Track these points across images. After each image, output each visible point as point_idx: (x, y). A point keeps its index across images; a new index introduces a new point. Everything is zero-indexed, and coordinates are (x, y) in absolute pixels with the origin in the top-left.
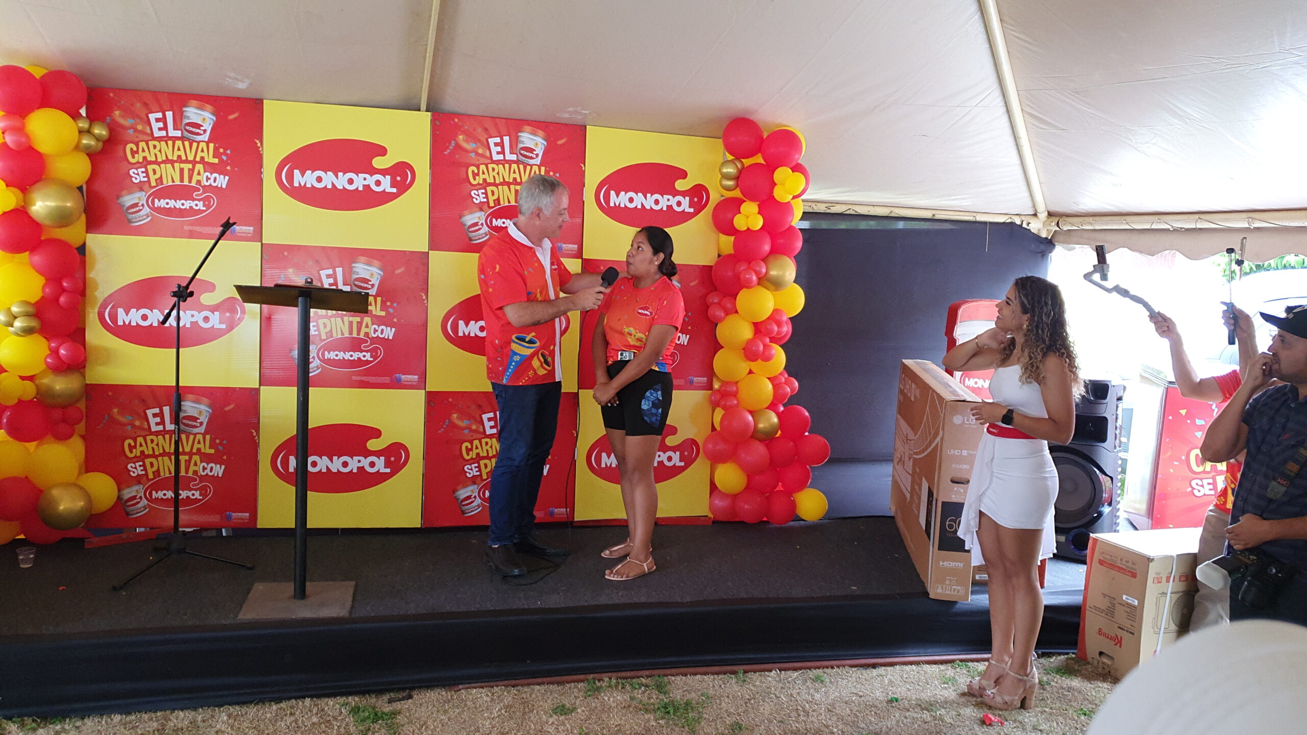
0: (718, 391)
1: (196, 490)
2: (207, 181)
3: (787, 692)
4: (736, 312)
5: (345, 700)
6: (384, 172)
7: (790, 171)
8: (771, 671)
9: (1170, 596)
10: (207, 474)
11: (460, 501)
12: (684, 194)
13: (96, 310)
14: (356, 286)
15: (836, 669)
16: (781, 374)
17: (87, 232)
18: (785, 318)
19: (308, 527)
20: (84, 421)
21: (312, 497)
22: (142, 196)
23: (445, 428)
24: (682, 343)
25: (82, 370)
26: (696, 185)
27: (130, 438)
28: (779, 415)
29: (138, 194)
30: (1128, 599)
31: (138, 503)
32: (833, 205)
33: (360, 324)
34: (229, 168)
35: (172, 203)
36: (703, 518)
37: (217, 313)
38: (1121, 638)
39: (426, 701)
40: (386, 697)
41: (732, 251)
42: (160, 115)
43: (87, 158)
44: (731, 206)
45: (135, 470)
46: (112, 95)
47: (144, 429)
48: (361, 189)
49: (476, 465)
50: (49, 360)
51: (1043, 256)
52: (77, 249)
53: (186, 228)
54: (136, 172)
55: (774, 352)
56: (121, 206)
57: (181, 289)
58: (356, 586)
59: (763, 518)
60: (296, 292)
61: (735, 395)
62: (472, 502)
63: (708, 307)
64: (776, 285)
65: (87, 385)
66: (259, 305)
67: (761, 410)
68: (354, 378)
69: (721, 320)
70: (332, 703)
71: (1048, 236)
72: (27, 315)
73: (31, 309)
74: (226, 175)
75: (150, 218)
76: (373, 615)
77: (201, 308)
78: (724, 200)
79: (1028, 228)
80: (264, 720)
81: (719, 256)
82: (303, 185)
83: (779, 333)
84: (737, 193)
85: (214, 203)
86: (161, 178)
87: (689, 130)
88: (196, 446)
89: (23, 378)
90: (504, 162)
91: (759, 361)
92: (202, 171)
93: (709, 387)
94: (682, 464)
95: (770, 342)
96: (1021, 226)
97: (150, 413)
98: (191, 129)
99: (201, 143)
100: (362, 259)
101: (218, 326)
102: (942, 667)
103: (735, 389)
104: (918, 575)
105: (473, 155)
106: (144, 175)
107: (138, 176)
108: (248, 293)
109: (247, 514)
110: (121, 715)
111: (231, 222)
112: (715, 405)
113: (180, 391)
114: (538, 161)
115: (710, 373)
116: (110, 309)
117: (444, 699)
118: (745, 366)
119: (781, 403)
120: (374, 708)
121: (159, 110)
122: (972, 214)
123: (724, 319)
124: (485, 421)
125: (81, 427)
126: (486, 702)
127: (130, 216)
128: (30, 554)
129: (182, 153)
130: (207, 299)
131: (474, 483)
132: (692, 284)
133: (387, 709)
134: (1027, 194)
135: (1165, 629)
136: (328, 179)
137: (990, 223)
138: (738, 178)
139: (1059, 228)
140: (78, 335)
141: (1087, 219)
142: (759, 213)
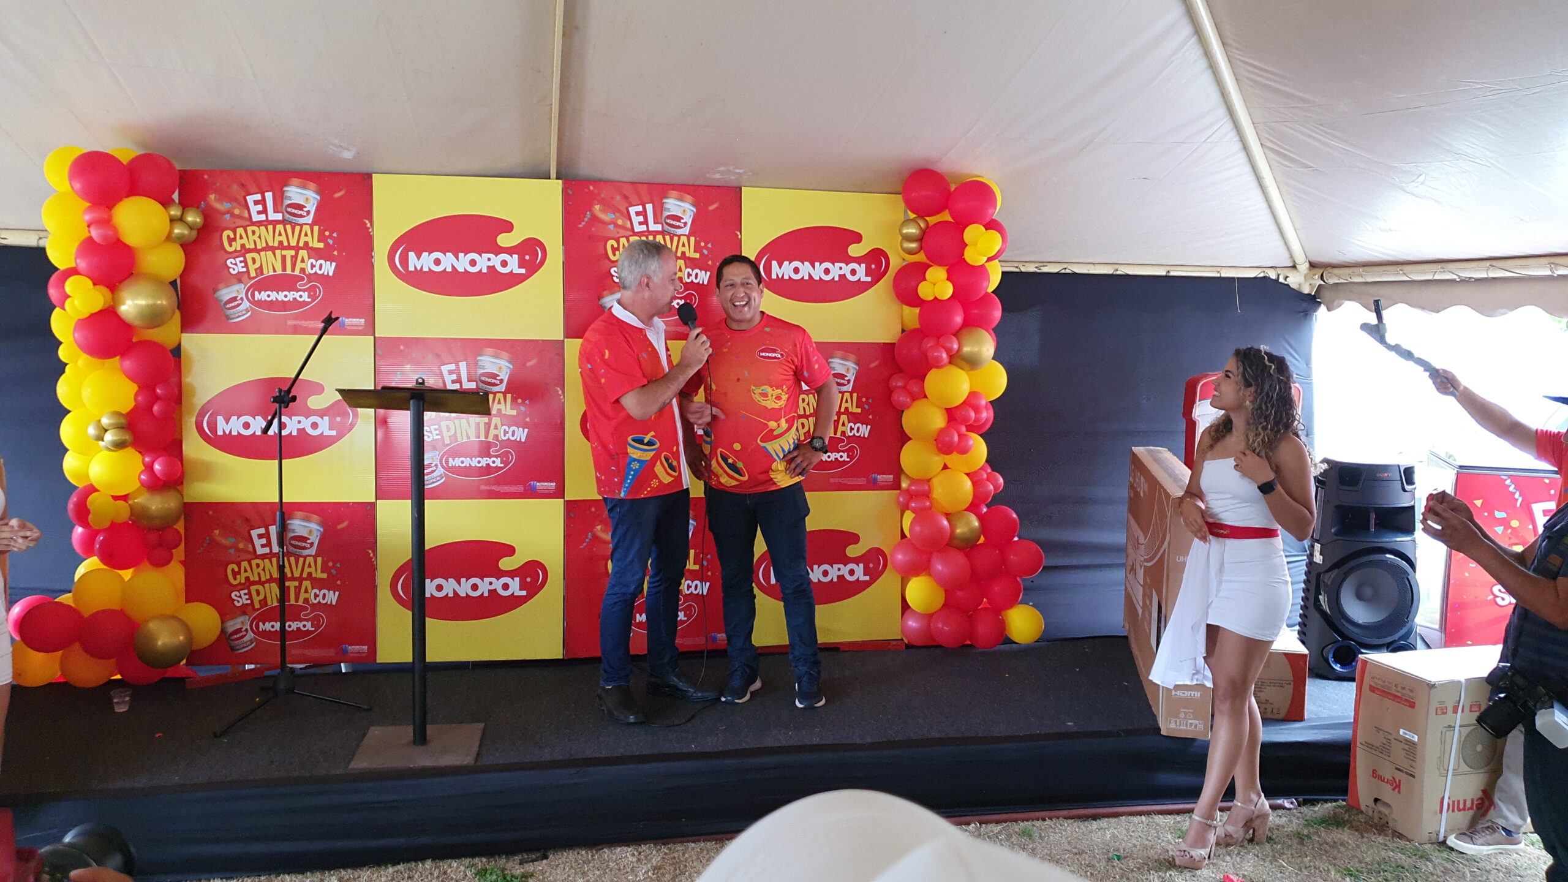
0: (907, 490)
1: (307, 621)
2: (312, 269)
4: (925, 397)
5: (470, 862)
6: (510, 251)
7: (983, 228)
9: (1459, 730)
10: (319, 602)
12: (858, 260)
13: (193, 419)
14: (483, 382)
15: (1048, 822)
16: (982, 468)
17: (182, 332)
18: (983, 403)
19: (428, 660)
20: (183, 544)
21: (432, 625)
22: (241, 289)
23: (588, 542)
24: (862, 436)
25: (179, 487)
26: (873, 250)
27: (234, 563)
28: (981, 518)
29: (237, 287)
30: (1406, 734)
31: (244, 636)
32: (1045, 264)
33: (488, 425)
34: (335, 253)
35: (274, 296)
36: (894, 643)
37: (326, 419)
38: (1400, 781)
39: (563, 863)
40: (517, 858)
41: (917, 325)
42: (258, 197)
43: (180, 249)
44: (914, 273)
45: (240, 598)
46: (208, 178)
47: (249, 552)
48: (485, 270)
50: (142, 477)
51: (1307, 315)
52: (171, 351)
53: (290, 323)
54: (234, 262)
55: (971, 442)
56: (218, 301)
57: (282, 394)
58: (484, 729)
59: (965, 641)
60: (407, 395)
61: (927, 495)
63: (891, 392)
64: (972, 363)
65: (185, 503)
66: (373, 410)
67: (959, 512)
68: (483, 487)
69: (907, 407)
70: (455, 864)
71: (1312, 291)
72: (119, 427)
73: (123, 421)
74: (334, 261)
75: (249, 313)
76: (501, 762)
77: (308, 413)
78: (906, 265)
79: (1286, 283)
81: (903, 331)
82: (419, 268)
83: (977, 420)
84: (921, 257)
85: (321, 293)
86: (261, 267)
87: (862, 187)
88: (307, 570)
89: (116, 498)
91: (955, 454)
92: (306, 258)
93: (896, 486)
94: (867, 578)
95: (967, 431)
96: (1277, 280)
97: (254, 533)
99: (304, 226)
100: (489, 350)
101: (327, 433)
102: (1178, 818)
103: (927, 488)
104: (1150, 707)
105: (612, 227)
106: (243, 264)
107: (235, 266)
108: (353, 397)
109: (364, 647)
111: (333, 316)
112: (903, 507)
113: (283, 509)
114: (686, 230)
115: (898, 471)
116: (209, 417)
117: (583, 859)
118: (938, 460)
119: (984, 502)
120: (503, 870)
121: (258, 191)
122: (1215, 269)
123: (912, 405)
125: (179, 552)
126: (632, 862)
127: (229, 312)
128: (127, 696)
129: (283, 238)
130: (315, 402)
132: (872, 365)
133: (518, 871)
134: (1280, 243)
135: (1454, 770)
136: (448, 261)
137: (1238, 278)
138: (922, 238)
139: (1324, 282)
140: (173, 448)
141: (1356, 270)
142: (948, 279)
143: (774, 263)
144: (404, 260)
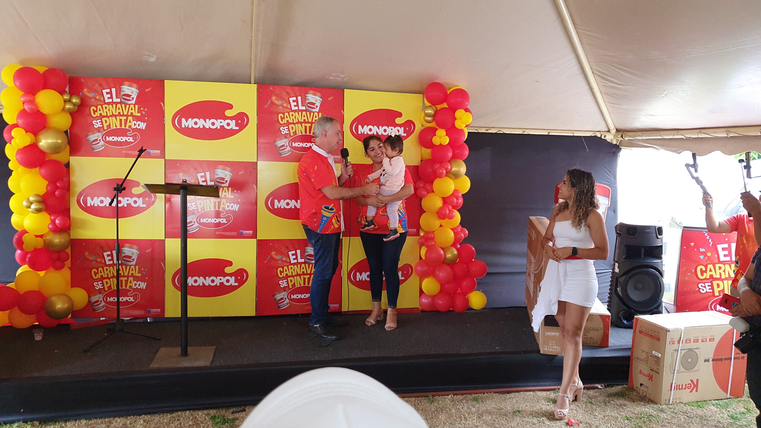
0: (423, 237)
1: (131, 296)
2: (135, 126)
3: (456, 407)
4: (433, 192)
5: (208, 412)
6: (231, 118)
7: (464, 111)
8: (448, 395)
9: (680, 352)
10: (137, 288)
11: (277, 301)
12: (400, 126)
13: (76, 199)
14: (217, 182)
15: (486, 394)
16: (458, 226)
17: (70, 156)
18: (460, 195)
19: (188, 316)
20: (70, 259)
21: (190, 299)
22: (99, 135)
23: (268, 260)
25: (68, 232)
27: (95, 268)
28: (457, 249)
29: (97, 134)
30: (655, 353)
31: (100, 304)
32: (490, 128)
33: (219, 203)
34: (146, 118)
35: (116, 139)
36: (416, 309)
37: (141, 199)
38: (652, 375)
40: (231, 410)
41: (430, 157)
42: (108, 90)
43: (70, 115)
44: (429, 132)
45: (98, 286)
46: (82, 80)
47: (103, 263)
48: (219, 128)
49: (286, 280)
50: (50, 226)
51: (615, 154)
52: (65, 165)
53: (124, 152)
54: (96, 122)
55: (454, 214)
56: (88, 141)
57: (119, 186)
58: (216, 349)
59: (450, 309)
60: (179, 187)
61: (432, 239)
62: (284, 301)
64: (456, 176)
65: (71, 239)
66: (164, 194)
67: (448, 247)
68: (217, 233)
69: (424, 196)
70: (201, 414)
71: (617, 143)
72: (38, 202)
73: (40, 199)
74: (145, 122)
75: (104, 147)
76: (223, 365)
77: (132, 196)
78: (424, 129)
79: (605, 139)
80: (163, 423)
81: (422, 161)
82: (187, 126)
83: (457, 203)
84: (433, 125)
85: (139, 137)
86: (109, 125)
88: (131, 272)
89: (37, 236)
90: (298, 111)
91: (446, 219)
92: (132, 121)
93: (419, 234)
94: (403, 278)
95: (452, 208)
96: (601, 138)
97: (105, 254)
98: (126, 97)
99: (131, 105)
100: (221, 166)
101: (142, 206)
102: (548, 393)
103: (432, 235)
104: (536, 340)
105: (281, 107)
106: (101, 123)
107: (97, 124)
108: (153, 188)
109: (159, 310)
110: (86, 420)
111: (144, 149)
112: (421, 245)
113: (119, 243)
114: (317, 110)
115: (419, 227)
116: (83, 197)
118: (438, 222)
119: (458, 243)
120: (224, 416)
121: (108, 88)
122: (571, 132)
123: (426, 195)
124: (290, 256)
125: (68, 263)
127: (93, 146)
128: (41, 332)
129: (121, 111)
131: (285, 291)
133: (231, 417)
135: (677, 370)
136: (201, 123)
137: (584, 136)
138: (435, 115)
139: (623, 138)
140: (65, 212)
141: (638, 133)
142: (446, 135)
143: (360, 126)
144: (180, 122)
